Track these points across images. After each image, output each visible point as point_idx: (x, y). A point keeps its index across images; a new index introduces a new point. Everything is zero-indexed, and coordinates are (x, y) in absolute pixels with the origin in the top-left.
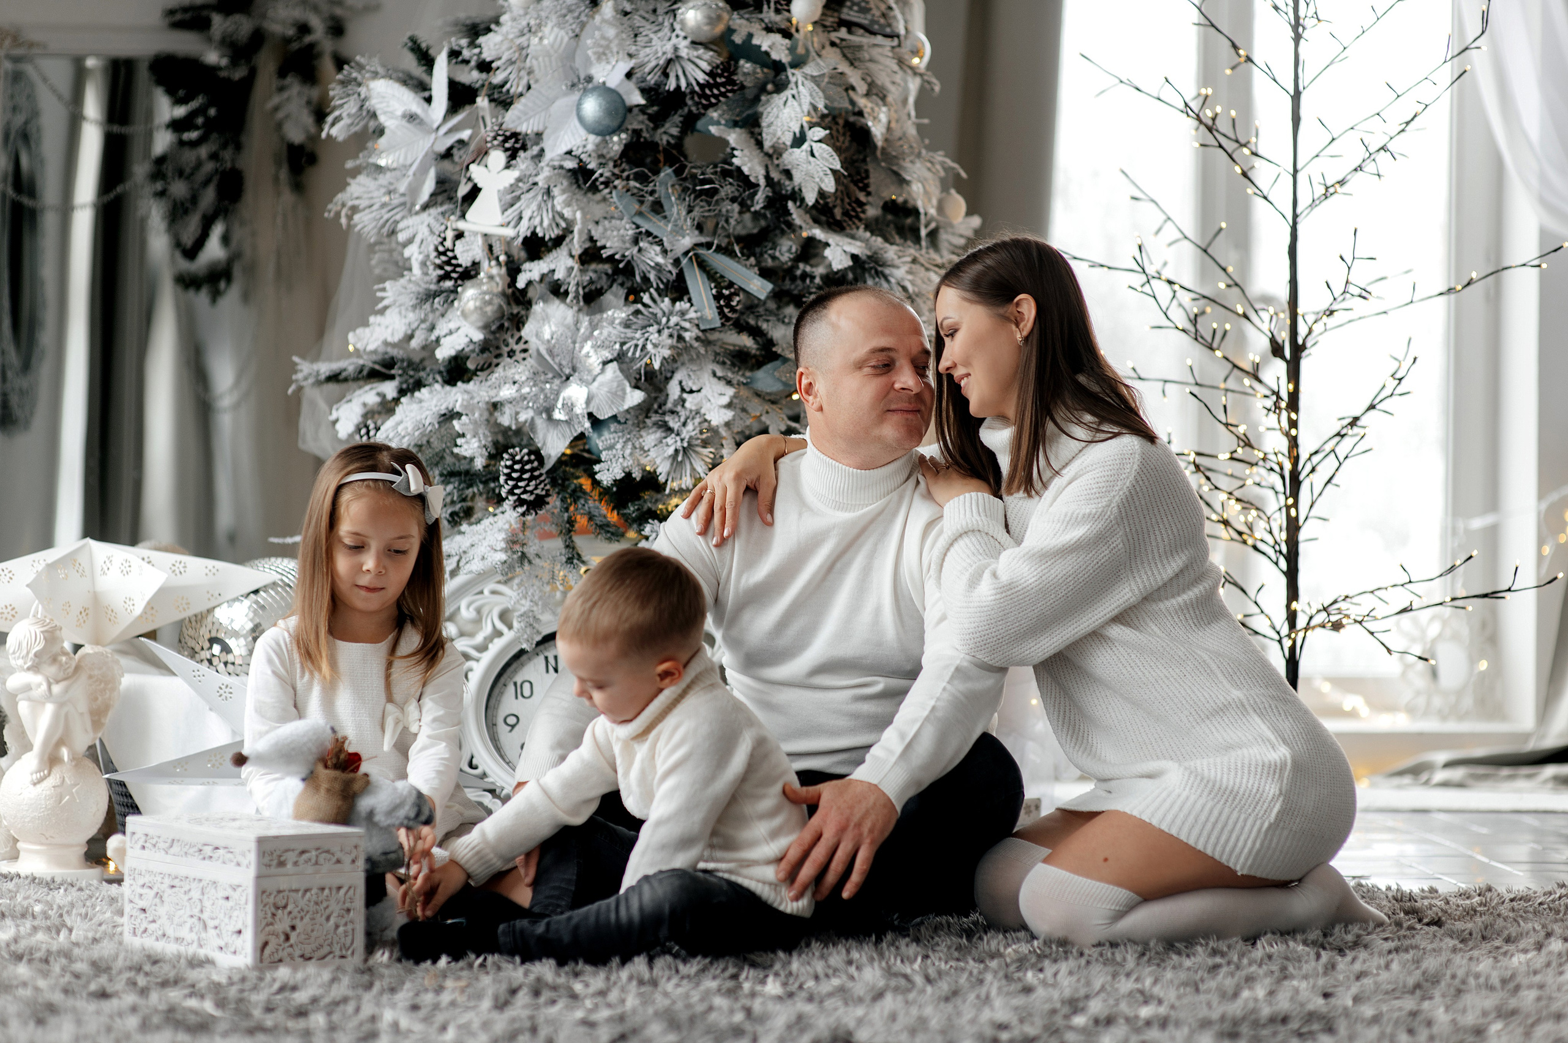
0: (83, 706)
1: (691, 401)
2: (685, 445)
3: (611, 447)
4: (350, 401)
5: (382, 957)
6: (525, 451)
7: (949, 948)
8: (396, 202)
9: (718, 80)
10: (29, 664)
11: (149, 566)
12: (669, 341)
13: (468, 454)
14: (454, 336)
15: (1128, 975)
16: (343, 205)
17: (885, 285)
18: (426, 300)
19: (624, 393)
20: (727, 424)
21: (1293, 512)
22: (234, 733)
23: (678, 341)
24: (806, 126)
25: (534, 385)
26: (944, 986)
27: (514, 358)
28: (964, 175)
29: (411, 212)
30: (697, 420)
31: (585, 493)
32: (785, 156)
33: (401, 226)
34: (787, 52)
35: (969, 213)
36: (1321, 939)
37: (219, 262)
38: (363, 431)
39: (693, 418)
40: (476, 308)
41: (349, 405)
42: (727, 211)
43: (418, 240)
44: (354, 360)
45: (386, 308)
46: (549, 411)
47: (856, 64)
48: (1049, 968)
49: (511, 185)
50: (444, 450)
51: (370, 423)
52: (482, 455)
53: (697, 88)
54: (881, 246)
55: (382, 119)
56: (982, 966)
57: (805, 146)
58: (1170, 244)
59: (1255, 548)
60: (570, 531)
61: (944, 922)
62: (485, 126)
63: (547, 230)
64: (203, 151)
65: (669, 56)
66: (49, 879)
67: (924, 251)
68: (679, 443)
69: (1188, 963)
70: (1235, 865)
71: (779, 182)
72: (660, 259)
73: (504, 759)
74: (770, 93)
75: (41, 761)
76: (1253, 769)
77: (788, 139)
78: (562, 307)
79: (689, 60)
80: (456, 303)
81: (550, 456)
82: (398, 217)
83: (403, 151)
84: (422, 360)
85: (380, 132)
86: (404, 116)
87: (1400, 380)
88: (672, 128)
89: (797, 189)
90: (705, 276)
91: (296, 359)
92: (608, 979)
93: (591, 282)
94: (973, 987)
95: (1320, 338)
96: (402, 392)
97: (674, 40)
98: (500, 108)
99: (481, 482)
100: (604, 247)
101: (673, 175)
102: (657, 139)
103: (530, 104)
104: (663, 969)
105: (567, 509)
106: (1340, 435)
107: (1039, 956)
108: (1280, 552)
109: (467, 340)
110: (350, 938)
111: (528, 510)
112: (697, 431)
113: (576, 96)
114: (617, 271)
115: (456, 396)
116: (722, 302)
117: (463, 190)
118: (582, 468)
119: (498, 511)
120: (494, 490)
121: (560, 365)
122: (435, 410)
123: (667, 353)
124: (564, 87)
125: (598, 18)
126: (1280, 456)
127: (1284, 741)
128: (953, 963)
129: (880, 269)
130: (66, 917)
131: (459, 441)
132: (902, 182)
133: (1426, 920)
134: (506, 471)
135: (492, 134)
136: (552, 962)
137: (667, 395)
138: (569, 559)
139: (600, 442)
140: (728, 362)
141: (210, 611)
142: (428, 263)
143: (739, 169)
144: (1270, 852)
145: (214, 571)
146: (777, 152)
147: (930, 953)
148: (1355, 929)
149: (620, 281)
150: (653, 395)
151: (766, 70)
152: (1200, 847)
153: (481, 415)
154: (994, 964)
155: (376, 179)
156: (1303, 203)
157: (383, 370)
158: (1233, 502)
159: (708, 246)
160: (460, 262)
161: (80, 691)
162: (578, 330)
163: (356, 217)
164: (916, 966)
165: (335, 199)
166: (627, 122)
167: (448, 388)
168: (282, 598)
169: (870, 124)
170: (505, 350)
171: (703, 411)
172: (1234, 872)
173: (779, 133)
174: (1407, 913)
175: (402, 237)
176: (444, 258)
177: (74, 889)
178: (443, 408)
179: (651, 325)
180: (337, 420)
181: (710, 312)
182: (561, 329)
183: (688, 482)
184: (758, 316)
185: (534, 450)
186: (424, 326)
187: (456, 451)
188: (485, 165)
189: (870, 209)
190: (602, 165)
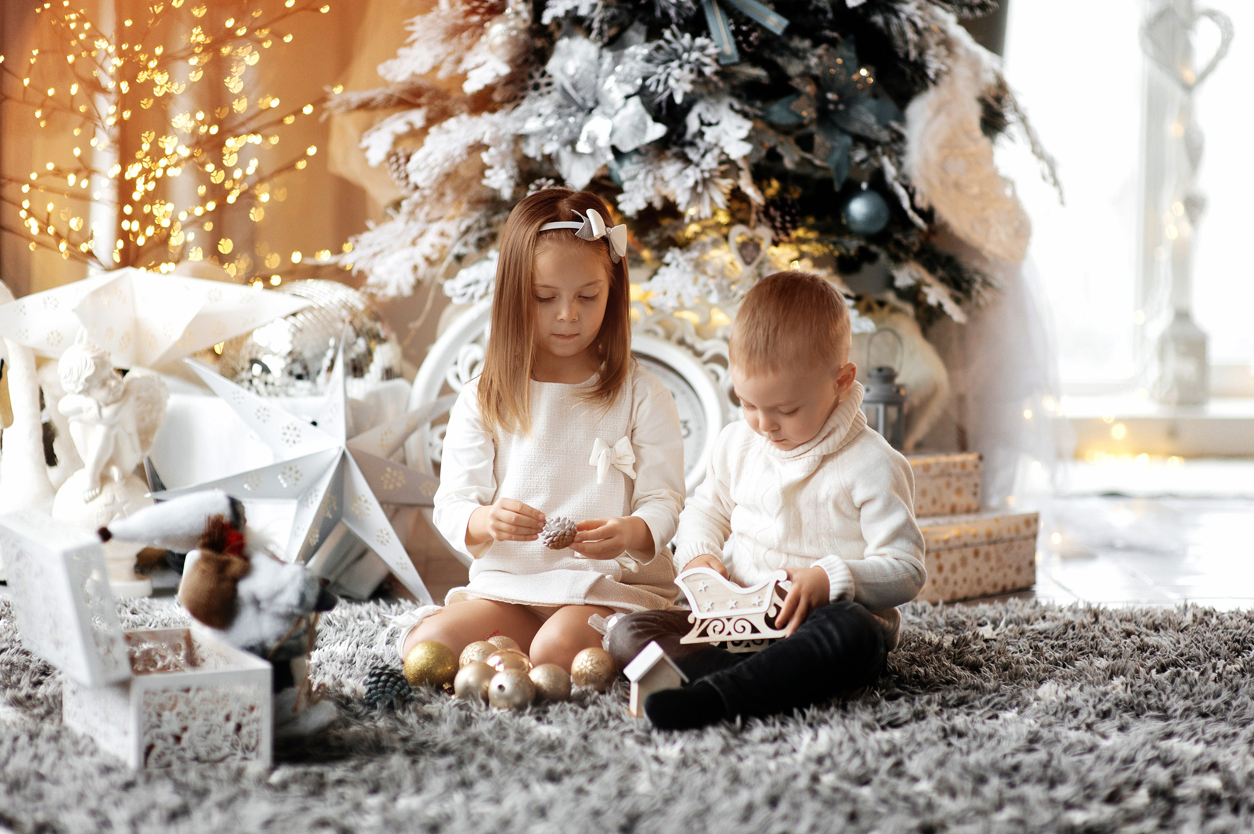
0: (131, 427)
1: (710, 134)
2: (705, 176)
3: (633, 178)
4: (379, 129)
6: (551, 182)
10: (80, 388)
11: (186, 293)
12: (690, 76)
13: (495, 185)
14: (482, 69)
17: (895, 20)
18: (454, 34)
19: (647, 127)
20: (745, 158)
23: (698, 76)
25: (559, 118)
27: (539, 92)
30: (716, 152)
38: (393, 159)
39: (712, 151)
40: (503, 44)
41: (379, 133)
45: (414, 41)
46: (572, 143)
50: (472, 178)
51: (399, 150)
52: (509, 186)
68: (698, 175)
75: (94, 481)
78: (586, 42)
80: (483, 39)
84: (448, 90)
90: (724, 12)
91: (328, 85)
93: (613, 18)
96: (431, 121)
109: (493, 74)
112: (716, 163)
114: (637, 7)
115: (483, 127)
121: (584, 99)
122: (463, 141)
123: (689, 88)
131: (488, 173)
137: (685, 127)
139: (624, 172)
140: (744, 95)
141: (249, 334)
145: (248, 297)
149: (640, 16)
150: (673, 126)
153: (508, 146)
157: (411, 99)
161: (129, 414)
162: (600, 65)
167: (475, 119)
170: (530, 83)
171: (722, 144)
177: (128, 610)
178: (471, 140)
179: (672, 61)
180: (367, 149)
181: (729, 48)
182: (585, 65)
183: (706, 211)
184: (773, 50)
185: (560, 180)
186: (452, 58)
187: (485, 182)
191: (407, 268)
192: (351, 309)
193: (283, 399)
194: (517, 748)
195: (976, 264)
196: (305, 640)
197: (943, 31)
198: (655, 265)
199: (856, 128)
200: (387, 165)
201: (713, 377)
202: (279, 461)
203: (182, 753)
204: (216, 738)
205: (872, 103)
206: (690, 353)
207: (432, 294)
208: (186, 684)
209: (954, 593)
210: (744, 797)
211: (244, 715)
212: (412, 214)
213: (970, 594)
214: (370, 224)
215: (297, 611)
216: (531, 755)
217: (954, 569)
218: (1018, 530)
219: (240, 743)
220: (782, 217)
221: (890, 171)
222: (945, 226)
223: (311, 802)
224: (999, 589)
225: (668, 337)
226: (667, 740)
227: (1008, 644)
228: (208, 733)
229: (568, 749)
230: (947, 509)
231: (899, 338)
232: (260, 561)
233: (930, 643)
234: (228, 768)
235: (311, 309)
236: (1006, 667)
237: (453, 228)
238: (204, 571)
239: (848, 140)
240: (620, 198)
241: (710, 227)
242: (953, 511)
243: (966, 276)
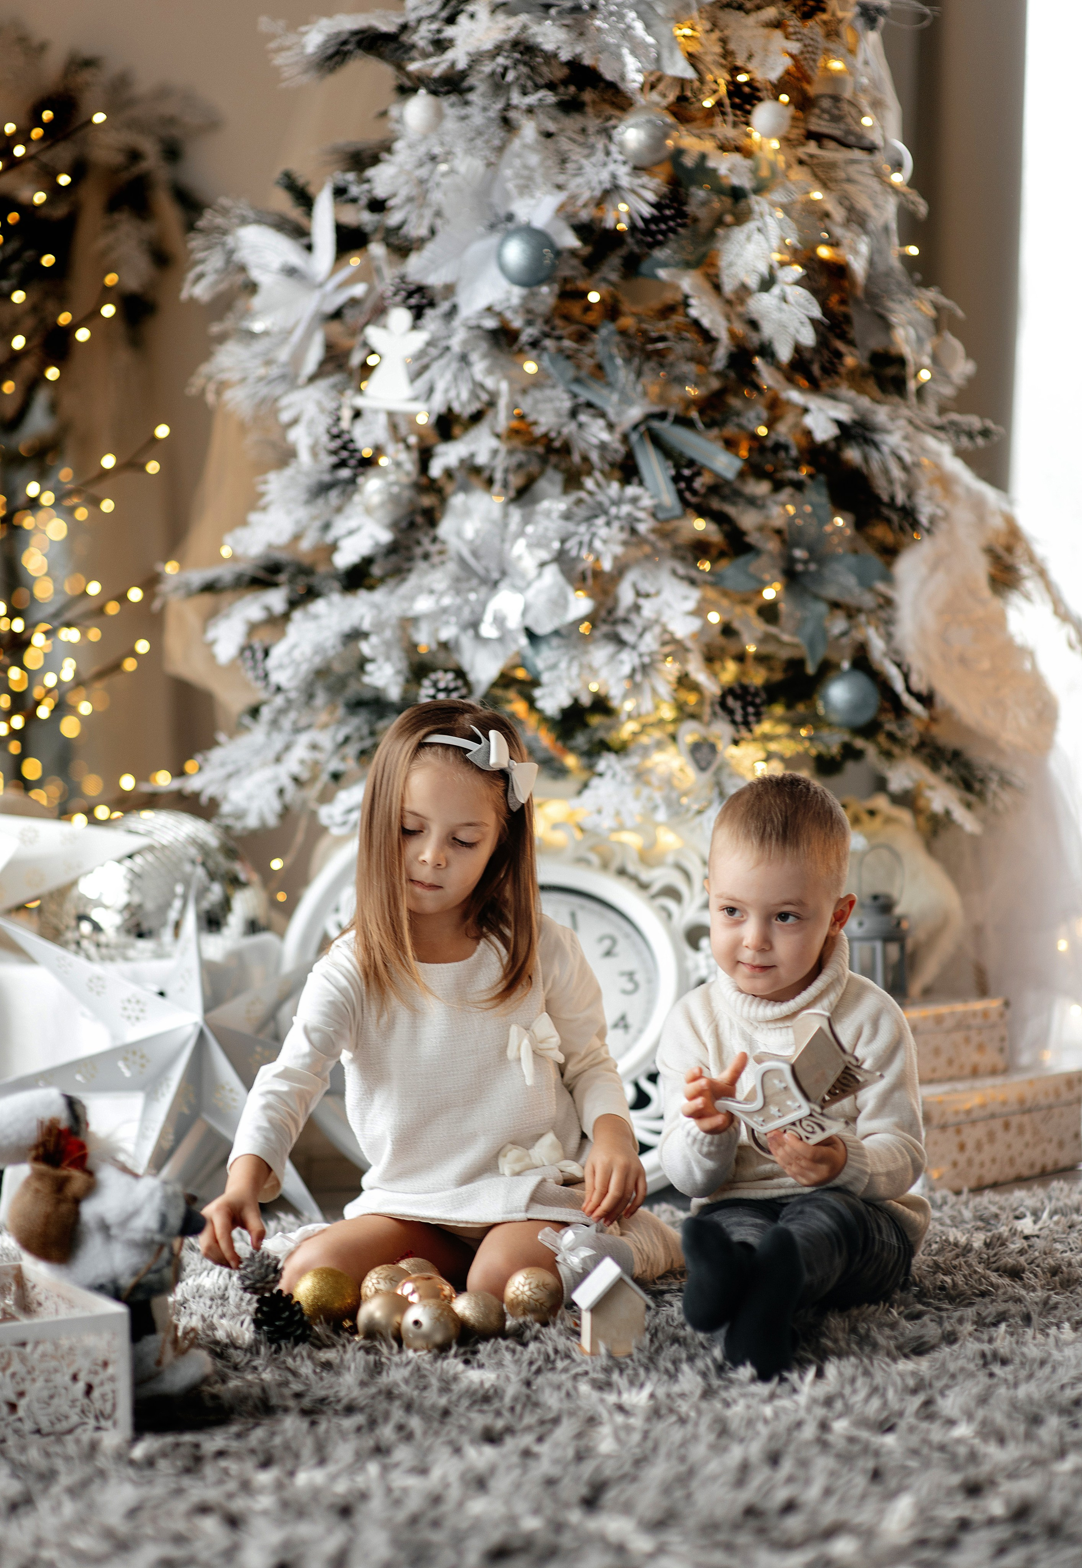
1: (648, 608)
2: (644, 661)
3: (553, 667)
4: (227, 616)
6: (449, 675)
8: (275, 371)
9: (668, 212)
12: (621, 536)
13: (379, 683)
14: (356, 537)
16: (209, 378)
17: (874, 455)
18: (318, 494)
19: (569, 601)
20: (695, 636)
23: (631, 535)
24: (776, 265)
25: (457, 595)
27: (430, 562)
28: (960, 313)
29: (294, 386)
30: (657, 630)
32: (750, 301)
33: (284, 402)
34: (750, 175)
35: (967, 358)
38: (248, 654)
39: (652, 629)
40: (382, 504)
41: (228, 622)
42: (683, 373)
43: (305, 420)
44: (232, 566)
45: (269, 503)
46: (474, 625)
47: (830, 184)
49: (420, 351)
50: (348, 675)
51: (255, 642)
52: (397, 684)
53: (640, 224)
54: (870, 407)
55: (256, 274)
57: (776, 290)
62: (383, 280)
63: (463, 404)
65: (607, 185)
67: (914, 411)
68: (636, 660)
71: (744, 335)
72: (605, 436)
74: (728, 226)
77: (753, 282)
78: (487, 497)
79: (633, 191)
80: (357, 498)
81: (478, 682)
82: (279, 393)
83: (284, 312)
84: (315, 563)
85: (252, 288)
86: (282, 270)
88: (610, 273)
89: (766, 342)
90: (660, 453)
93: (520, 466)
96: (294, 604)
97: (612, 167)
98: (398, 257)
100: (535, 423)
101: (614, 334)
103: (439, 251)
109: (371, 542)
112: (658, 643)
113: (494, 240)
114: (550, 451)
115: (362, 608)
116: (683, 485)
117: (357, 358)
118: (517, 692)
121: (487, 570)
122: (336, 628)
123: (619, 550)
124: (481, 229)
125: (516, 144)
129: (868, 434)
131: (369, 667)
132: (887, 326)
135: (392, 288)
137: (616, 600)
139: (542, 660)
140: (690, 556)
141: (73, 883)
142: (319, 448)
143: (696, 323)
145: (71, 836)
146: (740, 297)
149: (554, 463)
150: (602, 598)
151: (724, 198)
153: (393, 633)
155: (248, 347)
157: (268, 576)
159: (663, 416)
160: (358, 447)
162: (505, 525)
163: (226, 394)
165: (198, 371)
166: (557, 268)
167: (350, 599)
169: (850, 260)
170: (418, 551)
171: (664, 619)
173: (742, 275)
175: (285, 417)
176: (338, 442)
178: (346, 626)
179: (596, 516)
180: (213, 643)
181: (668, 497)
182: (487, 526)
183: (647, 705)
184: (724, 498)
185: (460, 674)
186: (318, 524)
187: (366, 679)
188: (385, 327)
189: (850, 361)
190: (529, 323)
191: (270, 791)
192: (203, 847)
193: (121, 965)
194: (443, 1401)
195: (991, 758)
196: (168, 1273)
197: (937, 466)
198: (583, 776)
199: (832, 592)
200: (239, 662)
201: (664, 915)
202: (118, 1043)
203: (18, 1424)
204: (61, 1404)
205: (851, 560)
206: (633, 885)
207: (303, 824)
208: (21, 1336)
209: (980, 1178)
210: (736, 1453)
211: (96, 1373)
212: (275, 724)
213: (1001, 1178)
214: (222, 737)
215: (158, 1237)
216: (462, 1408)
217: (979, 1147)
218: (1057, 1094)
219: (92, 1410)
220: (744, 708)
221: (877, 645)
222: (949, 712)
223: (186, 1481)
224: (1037, 1169)
225: (605, 866)
226: (632, 1383)
227: (1055, 1241)
228: (52, 1397)
229: (507, 1400)
230: (967, 1070)
231: (896, 856)
232: (108, 1175)
233: (956, 1245)
234: (78, 1441)
235: (151, 848)
236: (1055, 1271)
237: (326, 739)
238: (37, 1191)
239: (822, 608)
240: (537, 693)
241: (652, 725)
242: (975, 1073)
243: (979, 774)
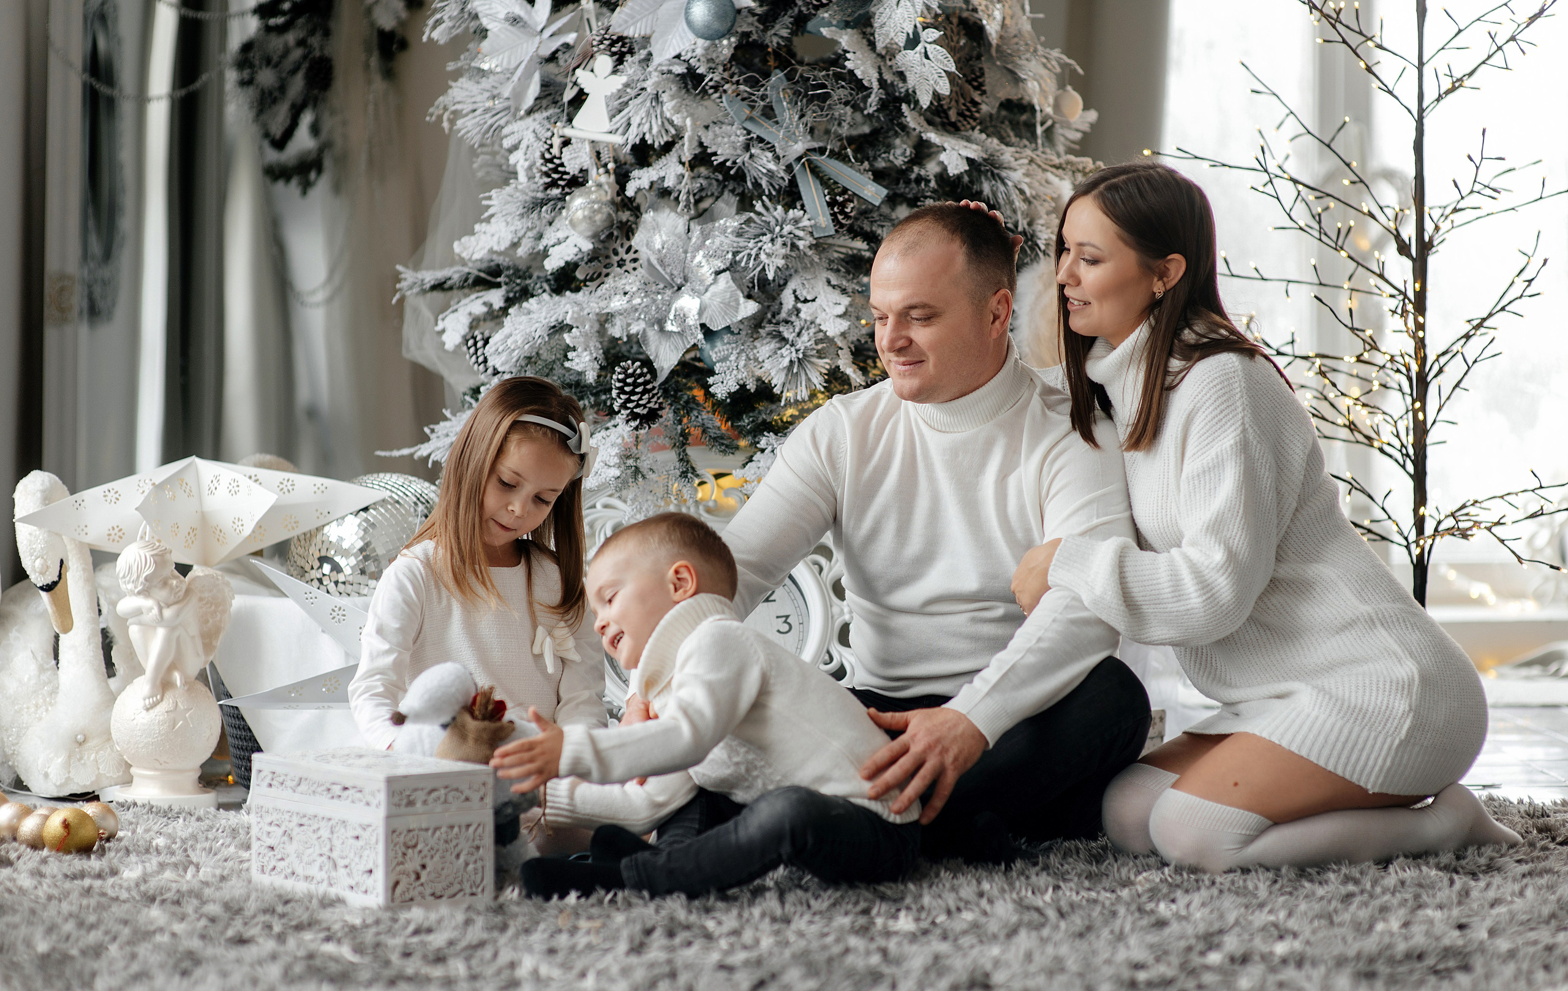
0: (194, 629)
1: (806, 311)
2: (801, 356)
3: (724, 359)
4: (456, 310)
5: (512, 894)
6: (638, 364)
7: (1079, 876)
8: (499, 104)
10: (140, 588)
11: (256, 485)
12: (783, 251)
13: (579, 368)
14: (563, 245)
15: (1261, 906)
16: (445, 109)
17: (1002, 188)
18: (533, 209)
19: (738, 304)
20: (843, 335)
21: (1421, 416)
22: (347, 655)
23: (791, 250)
24: (919, 27)
25: (646, 296)
26: (1077, 921)
27: (625, 268)
28: (1080, 71)
29: (515, 118)
30: (812, 330)
31: (698, 404)
32: (898, 57)
33: (505, 131)
35: (1086, 108)
36: (1454, 863)
37: (310, 152)
38: (471, 342)
39: (808, 329)
40: (585, 217)
41: (456, 314)
42: (840, 115)
43: (523, 146)
44: (459, 268)
45: (492, 216)
46: (661, 322)
48: (1182, 899)
49: (619, 91)
50: (554, 362)
51: (477, 333)
52: (593, 369)
54: (998, 148)
55: (485, 22)
56: (1114, 896)
57: (919, 48)
58: (1292, 140)
59: (1381, 450)
60: (683, 444)
61: (1073, 847)
62: (591, 31)
63: (656, 137)
64: (291, 37)
66: (166, 807)
67: (1039, 153)
68: (794, 355)
69: (1320, 891)
70: (1366, 783)
71: (892, 83)
72: (772, 166)
73: (620, 678)
75: (154, 686)
76: (1381, 685)
77: (901, 40)
78: (673, 214)
80: (564, 212)
81: (662, 369)
82: (502, 122)
83: (506, 54)
84: (529, 268)
85: (483, 33)
86: (507, 19)
87: (1530, 281)
88: (782, 29)
89: (910, 91)
90: (818, 182)
91: (399, 268)
92: (740, 916)
93: (702, 189)
94: (1106, 923)
95: (1446, 236)
96: (510, 302)
98: (605, 10)
99: (592, 394)
100: (715, 154)
101: (784, 79)
102: (767, 41)
103: (637, 8)
104: (795, 905)
105: (680, 422)
106: (1467, 337)
107: (1170, 885)
108: (1408, 455)
109: (576, 250)
110: (479, 876)
111: (641, 423)
112: (812, 342)
114: (727, 177)
115: (566, 306)
116: (836, 209)
117: (569, 94)
118: (694, 378)
119: (609, 425)
120: (605, 402)
121: (672, 275)
122: (544, 322)
123: (781, 263)
126: (1406, 357)
127: (1411, 654)
128: (1084, 893)
129: (996, 171)
130: (190, 852)
131: (570, 355)
132: (1017, 80)
133: (1559, 839)
134: (618, 385)
135: (598, 38)
136: (683, 897)
137: (781, 304)
138: (683, 472)
139: (714, 353)
140: (843, 270)
141: (319, 529)
142: (535, 170)
143: (851, 72)
144: (1401, 769)
145: (322, 488)
146: (890, 53)
147: (1062, 884)
148: (1488, 851)
149: (731, 187)
150: (766, 304)
152: (1330, 768)
153: (591, 327)
154: (1125, 893)
155: (478, 83)
156: (1430, 95)
157: (489, 278)
158: (1359, 408)
159: (822, 151)
160: (567, 170)
161: (191, 613)
162: (690, 239)
163: (460, 123)
164: (1048, 897)
165: (436, 103)
166: (736, 24)
167: (556, 298)
168: (392, 515)
169: (984, 22)
170: (615, 259)
171: (818, 321)
172: (1365, 791)
173: (892, 34)
174: (1540, 831)
175: (507, 143)
176: (551, 166)
177: (193, 819)
178: (552, 321)
179: (764, 234)
180: (443, 331)
181: (824, 219)
182: (672, 238)
183: (803, 393)
184: (873, 221)
185: (647, 363)
186: (530, 234)
187: (567, 364)
188: (592, 71)
189: (984, 108)
190: (712, 70)
192: (427, 503)
193: (356, 599)
197: (1054, 200)
198: (750, 452)
200: (465, 348)
201: (816, 569)
214: (447, 413)
235: (384, 502)
